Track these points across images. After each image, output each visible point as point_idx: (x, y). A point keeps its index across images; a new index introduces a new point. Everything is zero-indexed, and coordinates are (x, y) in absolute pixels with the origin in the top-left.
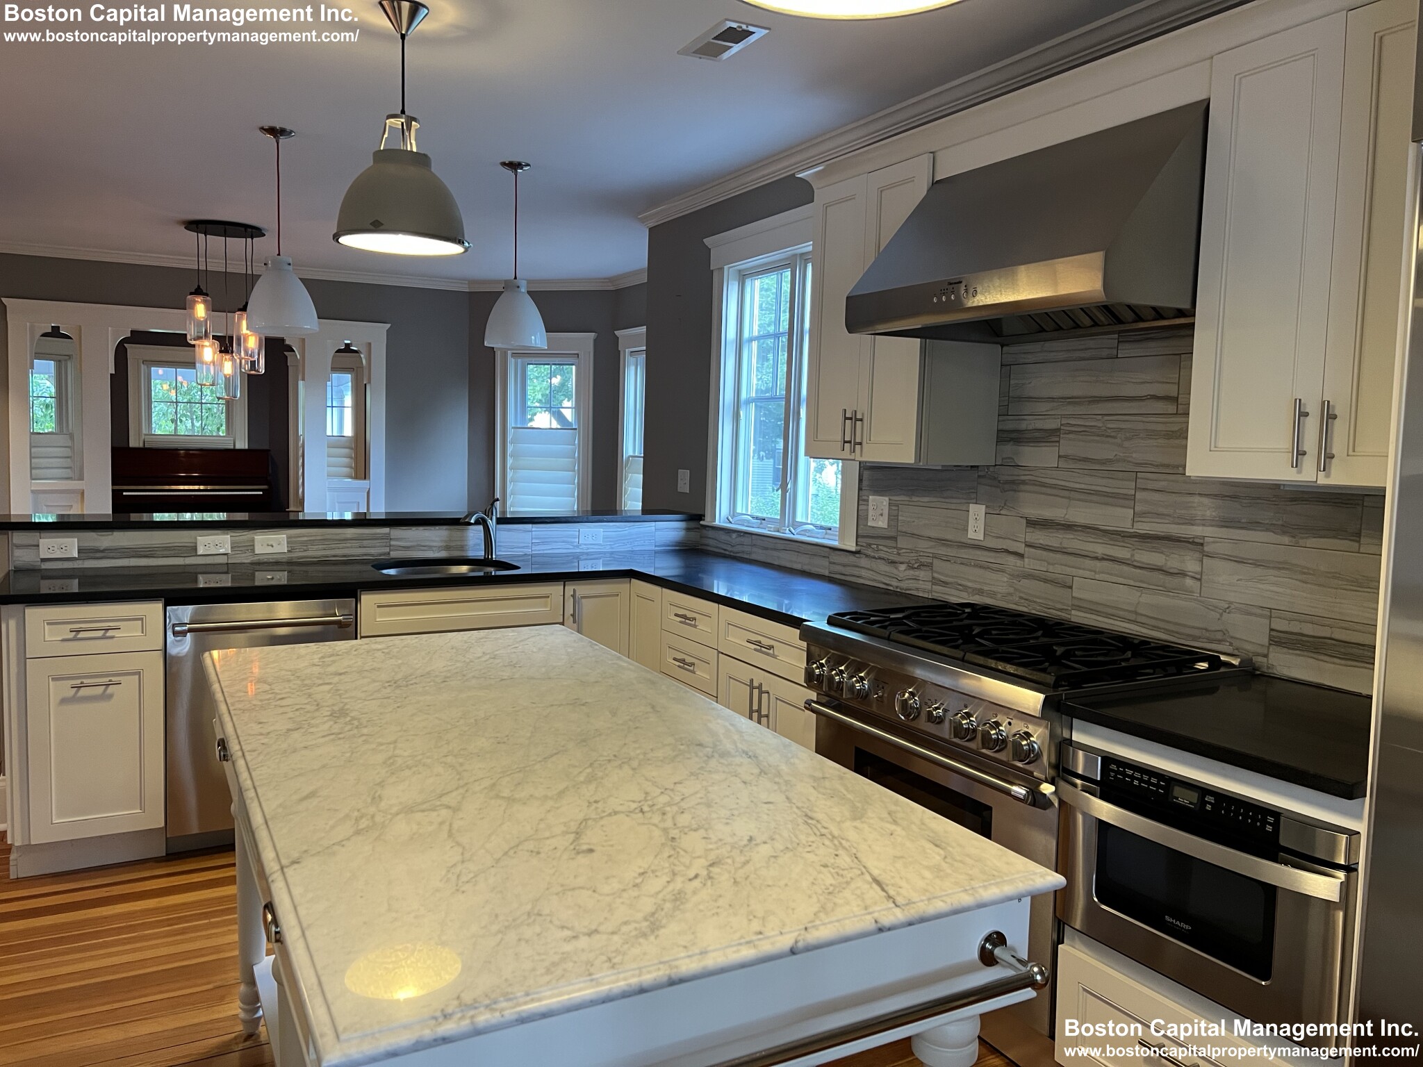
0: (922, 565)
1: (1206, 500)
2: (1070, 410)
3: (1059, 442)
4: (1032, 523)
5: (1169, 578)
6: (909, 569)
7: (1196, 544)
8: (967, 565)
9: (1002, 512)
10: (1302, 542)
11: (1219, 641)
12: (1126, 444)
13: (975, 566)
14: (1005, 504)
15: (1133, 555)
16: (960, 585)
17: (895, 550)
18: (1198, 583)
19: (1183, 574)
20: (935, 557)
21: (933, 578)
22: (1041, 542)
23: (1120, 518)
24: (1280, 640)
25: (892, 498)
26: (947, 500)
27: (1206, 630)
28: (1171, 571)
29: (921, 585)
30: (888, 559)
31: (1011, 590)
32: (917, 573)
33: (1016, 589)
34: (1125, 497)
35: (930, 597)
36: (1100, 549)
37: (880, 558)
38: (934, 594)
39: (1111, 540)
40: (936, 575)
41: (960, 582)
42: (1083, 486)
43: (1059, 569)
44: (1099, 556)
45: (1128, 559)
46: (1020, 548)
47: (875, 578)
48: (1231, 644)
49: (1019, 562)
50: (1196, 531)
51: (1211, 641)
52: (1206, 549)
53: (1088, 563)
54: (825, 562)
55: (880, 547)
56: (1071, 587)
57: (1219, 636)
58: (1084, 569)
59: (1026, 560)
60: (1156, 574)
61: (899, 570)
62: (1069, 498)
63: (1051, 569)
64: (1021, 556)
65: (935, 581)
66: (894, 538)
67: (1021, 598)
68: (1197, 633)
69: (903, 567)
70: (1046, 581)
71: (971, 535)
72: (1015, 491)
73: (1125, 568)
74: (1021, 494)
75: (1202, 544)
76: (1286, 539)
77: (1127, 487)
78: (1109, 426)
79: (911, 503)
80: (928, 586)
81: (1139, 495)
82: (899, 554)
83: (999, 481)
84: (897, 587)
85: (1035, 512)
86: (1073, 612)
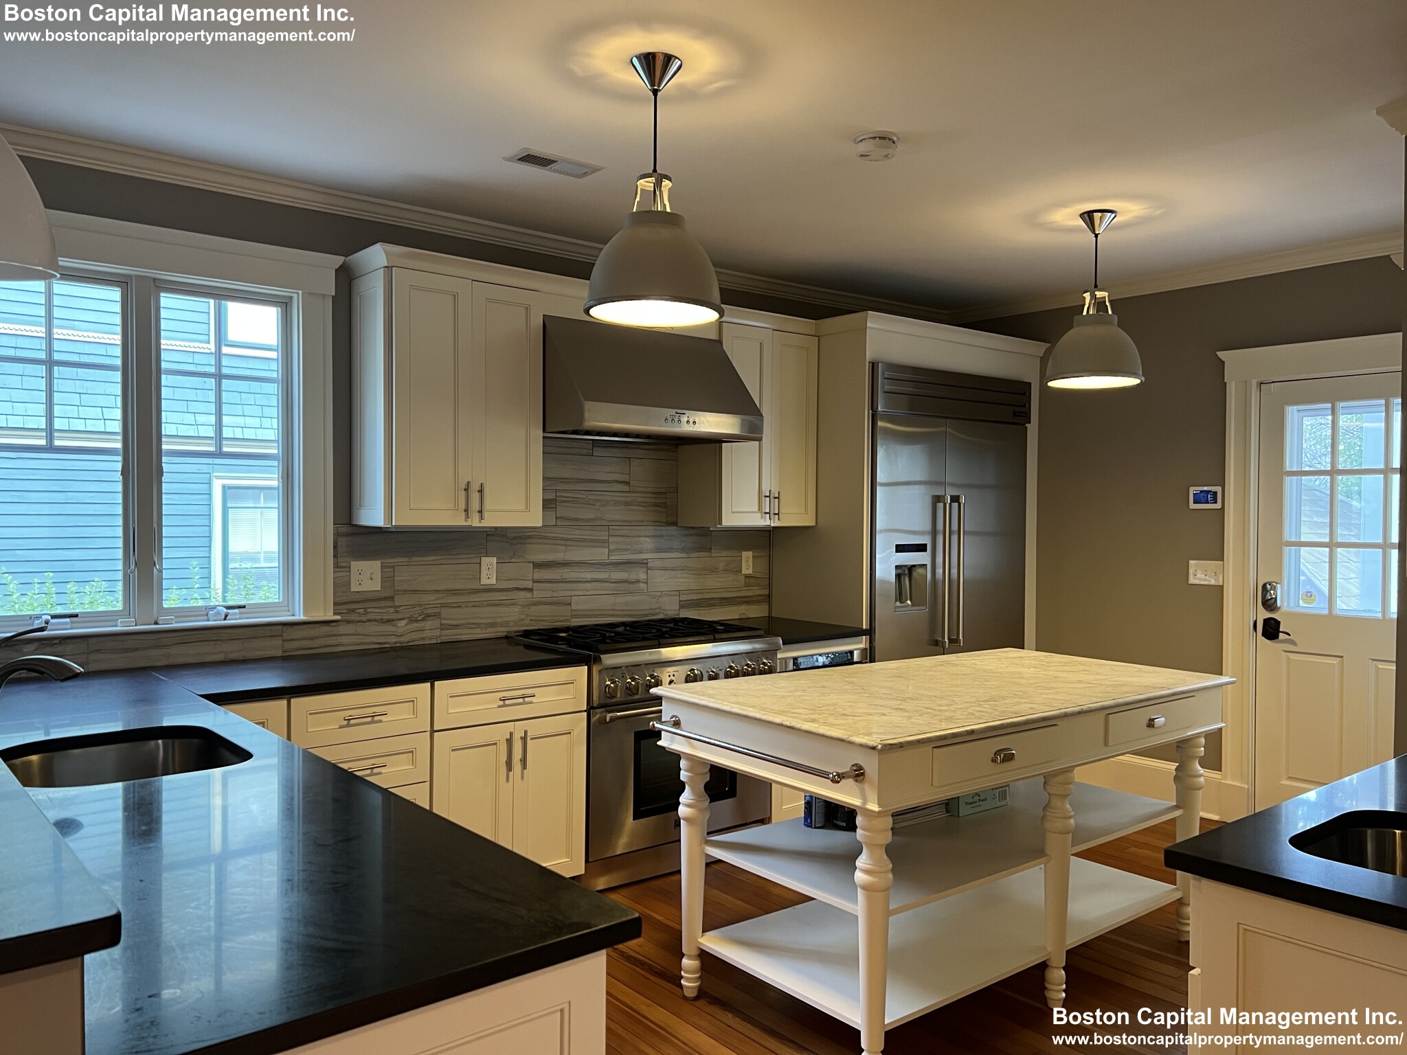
0: (427, 617)
1: (647, 539)
2: (562, 487)
3: (556, 508)
4: (538, 566)
5: (631, 586)
6: (411, 623)
7: (644, 564)
8: (479, 606)
9: (512, 560)
10: (691, 555)
11: (658, 614)
12: (602, 509)
13: (487, 605)
14: (514, 555)
15: (610, 576)
16: (472, 624)
17: (392, 609)
18: (646, 585)
19: (638, 581)
20: (443, 606)
21: (441, 625)
22: (546, 577)
23: (600, 554)
24: (684, 605)
25: (384, 561)
26: (456, 557)
27: (652, 609)
28: (632, 581)
29: (428, 634)
30: (381, 619)
31: (523, 617)
32: (422, 624)
33: (527, 615)
34: (603, 541)
35: (439, 641)
36: (589, 576)
37: (369, 621)
38: (442, 638)
39: (596, 568)
40: (444, 622)
41: (472, 621)
42: (575, 537)
43: (561, 594)
44: (589, 580)
45: (607, 579)
46: (529, 584)
47: (362, 641)
48: (663, 614)
49: (528, 595)
50: (645, 556)
51: (653, 615)
52: (649, 565)
53: (581, 585)
54: (278, 642)
55: (369, 610)
56: (570, 604)
57: (658, 611)
58: (579, 590)
59: (535, 592)
60: (623, 584)
61: (397, 627)
62: (566, 545)
63: (555, 594)
64: (530, 590)
65: (443, 627)
66: (392, 598)
67: (531, 620)
68: (647, 612)
69: (403, 623)
70: (551, 604)
71: (484, 581)
72: (523, 544)
73: (606, 584)
74: (528, 546)
75: (647, 563)
76: (684, 555)
77: (604, 536)
78: (590, 497)
79: (410, 564)
80: (437, 633)
81: (611, 539)
82: (397, 612)
83: (508, 538)
84: (396, 643)
85: (539, 558)
86: (573, 620)
